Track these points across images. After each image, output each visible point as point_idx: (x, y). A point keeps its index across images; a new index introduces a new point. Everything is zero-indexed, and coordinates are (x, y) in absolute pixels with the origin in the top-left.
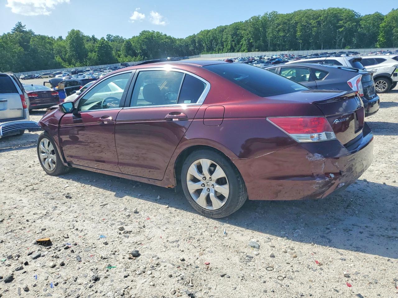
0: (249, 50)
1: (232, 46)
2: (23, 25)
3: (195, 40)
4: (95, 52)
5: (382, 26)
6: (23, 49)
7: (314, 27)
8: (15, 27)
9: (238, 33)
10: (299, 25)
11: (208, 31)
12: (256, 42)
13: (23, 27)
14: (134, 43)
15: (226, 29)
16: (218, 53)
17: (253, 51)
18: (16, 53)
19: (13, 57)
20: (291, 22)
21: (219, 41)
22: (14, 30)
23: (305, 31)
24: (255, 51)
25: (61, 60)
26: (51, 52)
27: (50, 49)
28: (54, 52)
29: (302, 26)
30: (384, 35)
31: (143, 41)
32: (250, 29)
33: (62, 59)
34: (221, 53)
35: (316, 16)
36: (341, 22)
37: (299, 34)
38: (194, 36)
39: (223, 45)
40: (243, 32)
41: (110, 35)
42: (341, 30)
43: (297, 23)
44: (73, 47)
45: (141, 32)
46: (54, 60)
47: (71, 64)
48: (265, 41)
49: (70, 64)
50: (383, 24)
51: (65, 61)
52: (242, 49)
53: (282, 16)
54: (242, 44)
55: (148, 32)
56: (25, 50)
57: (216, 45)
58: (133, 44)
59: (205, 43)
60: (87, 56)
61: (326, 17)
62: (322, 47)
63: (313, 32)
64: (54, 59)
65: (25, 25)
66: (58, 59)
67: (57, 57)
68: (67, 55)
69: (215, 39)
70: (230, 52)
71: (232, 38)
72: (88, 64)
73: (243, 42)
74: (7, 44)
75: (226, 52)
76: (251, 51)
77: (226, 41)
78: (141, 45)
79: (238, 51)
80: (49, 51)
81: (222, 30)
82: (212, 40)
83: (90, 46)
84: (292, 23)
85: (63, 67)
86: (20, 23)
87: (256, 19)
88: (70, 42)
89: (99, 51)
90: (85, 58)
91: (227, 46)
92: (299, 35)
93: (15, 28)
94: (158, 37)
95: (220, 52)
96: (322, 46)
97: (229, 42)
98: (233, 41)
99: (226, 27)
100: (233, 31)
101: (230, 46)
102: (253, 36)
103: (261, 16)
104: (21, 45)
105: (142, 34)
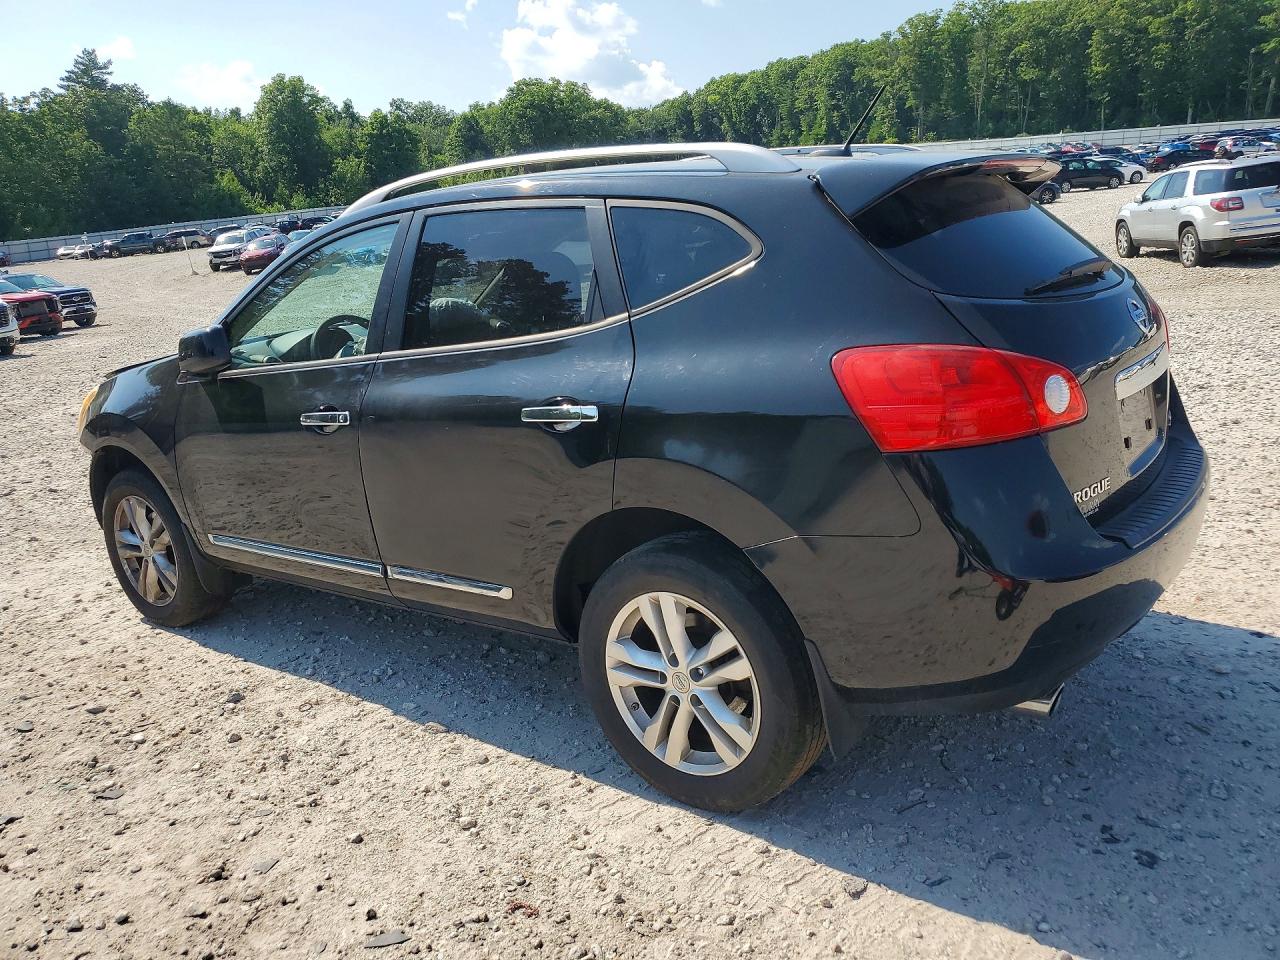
0: (903, 138)
1: (830, 125)
2: (101, 60)
3: (690, 112)
4: (358, 155)
6: (100, 148)
7: (1156, 41)
8: (71, 67)
9: (855, 77)
10: (1097, 36)
11: (739, 81)
12: (927, 106)
13: (100, 68)
14: (488, 123)
15: (803, 67)
17: (917, 142)
18: (74, 161)
19: (65, 176)
20: (1065, 28)
21: (783, 110)
22: (68, 79)
23: (1121, 58)
24: (923, 139)
25: (236, 186)
26: (204, 158)
27: (199, 145)
28: (214, 158)
29: (1109, 38)
31: (520, 116)
32: (903, 60)
33: (243, 181)
36: (1266, 19)
37: (1099, 69)
38: (687, 100)
39: (797, 126)
40: (876, 74)
41: (401, 102)
42: (1266, 47)
43: (1088, 32)
44: (281, 138)
45: (513, 86)
46: (215, 186)
47: (274, 200)
48: (963, 103)
49: (270, 201)
51: (253, 190)
52: (873, 133)
54: (874, 116)
55: (538, 83)
56: (107, 152)
57: (772, 126)
58: (488, 128)
59: (730, 118)
60: (331, 170)
62: (1190, 113)
63: (1156, 60)
64: (212, 180)
65: (110, 62)
66: (227, 181)
67: (222, 174)
68: (259, 168)
69: (766, 103)
71: (832, 96)
72: (333, 199)
73: (879, 108)
74: (41, 129)
76: (909, 141)
77: (808, 110)
78: (513, 130)
80: (196, 154)
81: (790, 72)
82: (754, 109)
83: (339, 135)
84: (1067, 33)
85: (244, 211)
86: (90, 55)
87: (928, 24)
88: (270, 119)
89: (370, 151)
90: (324, 176)
91: (810, 127)
92: (1097, 73)
93: (72, 72)
94: (572, 102)
96: (1190, 110)
97: (822, 112)
98: (836, 107)
99: (802, 64)
100: (836, 74)
101: (824, 127)
102: (919, 86)
103: (946, 11)
104: (94, 130)
105: (517, 91)
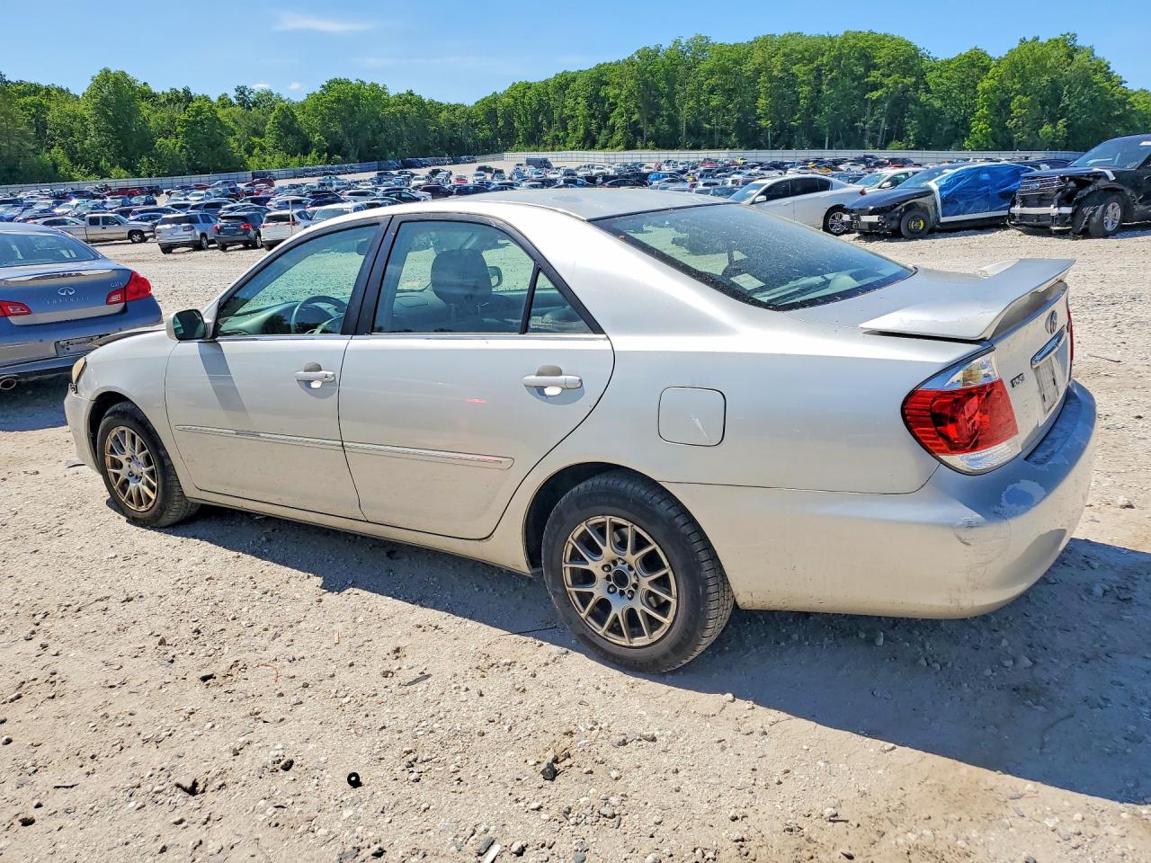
0: (630, 146)
1: (588, 131)
3: (495, 110)
4: (176, 136)
5: (984, 89)
7: (803, 84)
9: (602, 94)
10: (764, 77)
11: (528, 87)
12: (649, 121)
14: (302, 113)
15: (575, 80)
16: (553, 150)
17: (641, 149)
20: (745, 68)
21: (556, 116)
23: (781, 95)
24: (646, 147)
25: (61, 157)
26: (33, 133)
29: (771, 79)
30: (987, 115)
31: (331, 109)
32: (631, 83)
33: (71, 153)
34: (560, 150)
35: (810, 52)
36: (875, 73)
37: (764, 102)
38: (495, 98)
39: (565, 128)
40: (613, 92)
41: (245, 88)
42: (875, 95)
43: (758, 72)
44: (106, 118)
45: (325, 83)
48: (673, 122)
50: (985, 84)
51: (76, 161)
52: (614, 142)
53: (722, 50)
54: (613, 125)
55: (346, 83)
57: (549, 127)
58: (300, 118)
59: (520, 119)
61: (838, 58)
62: (827, 141)
63: (802, 98)
66: (53, 153)
67: (51, 147)
68: (87, 142)
69: (543, 108)
70: (583, 148)
71: (590, 106)
73: (617, 120)
75: (573, 149)
76: (636, 149)
77: (572, 116)
78: (324, 120)
79: (604, 147)
81: (564, 84)
82: (536, 113)
83: (162, 118)
84: (745, 71)
87: (649, 56)
88: (96, 103)
89: (186, 133)
91: (575, 130)
92: (763, 105)
94: (374, 98)
95: (557, 148)
96: (827, 138)
97: (581, 120)
98: (593, 116)
99: (575, 77)
100: (590, 89)
101: (582, 131)
102: (642, 105)
103: (663, 48)
105: (328, 87)
